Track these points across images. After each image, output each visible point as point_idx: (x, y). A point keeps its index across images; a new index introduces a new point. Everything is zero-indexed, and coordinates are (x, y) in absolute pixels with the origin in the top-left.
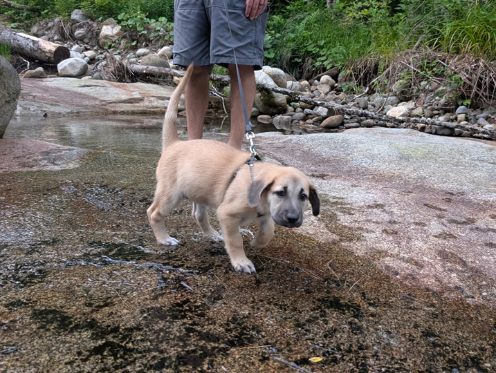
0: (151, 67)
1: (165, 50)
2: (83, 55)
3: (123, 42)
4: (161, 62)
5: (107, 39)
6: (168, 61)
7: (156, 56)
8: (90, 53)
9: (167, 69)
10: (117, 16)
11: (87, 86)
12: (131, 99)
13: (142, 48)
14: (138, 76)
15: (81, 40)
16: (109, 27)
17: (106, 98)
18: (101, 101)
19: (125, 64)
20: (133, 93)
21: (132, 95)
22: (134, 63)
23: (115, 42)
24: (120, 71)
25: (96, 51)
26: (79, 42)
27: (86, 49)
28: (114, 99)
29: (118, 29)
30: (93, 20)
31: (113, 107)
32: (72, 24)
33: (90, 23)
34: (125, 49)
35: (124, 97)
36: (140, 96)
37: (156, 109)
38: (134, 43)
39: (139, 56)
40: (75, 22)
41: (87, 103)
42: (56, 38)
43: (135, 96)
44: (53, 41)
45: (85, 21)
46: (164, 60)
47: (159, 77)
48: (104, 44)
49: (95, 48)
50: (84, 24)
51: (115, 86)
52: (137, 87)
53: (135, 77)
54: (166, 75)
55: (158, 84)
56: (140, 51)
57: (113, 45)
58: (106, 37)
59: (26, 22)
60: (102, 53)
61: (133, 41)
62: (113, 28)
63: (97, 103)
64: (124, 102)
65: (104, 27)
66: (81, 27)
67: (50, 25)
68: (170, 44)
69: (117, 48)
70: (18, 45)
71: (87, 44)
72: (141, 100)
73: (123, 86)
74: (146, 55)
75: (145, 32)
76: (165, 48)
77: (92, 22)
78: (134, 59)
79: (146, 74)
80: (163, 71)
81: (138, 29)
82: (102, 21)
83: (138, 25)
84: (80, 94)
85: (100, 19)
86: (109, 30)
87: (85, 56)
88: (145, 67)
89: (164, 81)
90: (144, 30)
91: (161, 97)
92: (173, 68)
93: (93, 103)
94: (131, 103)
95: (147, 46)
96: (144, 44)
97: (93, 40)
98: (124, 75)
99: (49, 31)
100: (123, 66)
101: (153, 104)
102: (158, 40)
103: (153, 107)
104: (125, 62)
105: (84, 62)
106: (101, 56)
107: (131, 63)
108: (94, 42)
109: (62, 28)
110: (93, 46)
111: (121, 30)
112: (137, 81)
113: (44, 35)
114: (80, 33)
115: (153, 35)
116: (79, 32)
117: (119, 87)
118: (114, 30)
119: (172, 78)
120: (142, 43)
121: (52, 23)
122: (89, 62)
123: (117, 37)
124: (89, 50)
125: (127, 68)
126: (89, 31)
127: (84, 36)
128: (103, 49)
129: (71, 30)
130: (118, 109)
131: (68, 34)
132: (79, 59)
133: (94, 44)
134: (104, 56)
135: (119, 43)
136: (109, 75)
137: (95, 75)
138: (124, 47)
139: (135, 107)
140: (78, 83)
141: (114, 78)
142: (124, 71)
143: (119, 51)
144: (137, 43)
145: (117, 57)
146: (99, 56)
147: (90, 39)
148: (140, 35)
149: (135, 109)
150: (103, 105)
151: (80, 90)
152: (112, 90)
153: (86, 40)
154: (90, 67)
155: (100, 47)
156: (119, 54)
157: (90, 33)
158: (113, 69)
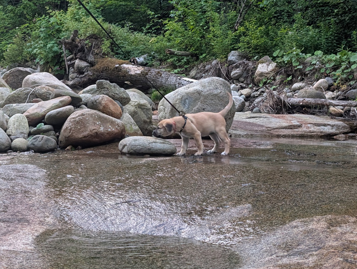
0: (307, 99)
1: (321, 83)
2: (239, 93)
3: (278, 78)
4: (317, 94)
5: (263, 76)
6: (324, 93)
7: (312, 89)
8: (246, 91)
9: (323, 100)
10: (272, 53)
11: (253, 117)
12: (291, 126)
13: (297, 82)
14: (295, 108)
15: (237, 79)
16: (265, 65)
17: (270, 126)
18: (266, 128)
19: (282, 98)
20: (292, 121)
21: (291, 123)
23: (270, 79)
24: (278, 105)
25: (251, 88)
26: (234, 81)
27: (242, 88)
28: (276, 126)
29: (273, 65)
30: (248, 59)
31: (276, 132)
32: (229, 65)
33: (246, 62)
34: (280, 84)
35: (285, 124)
36: (298, 124)
37: (313, 134)
38: (290, 78)
39: (294, 90)
40: (231, 63)
41: (257, 129)
43: (294, 124)
45: (241, 62)
46: (320, 92)
47: (315, 108)
48: (259, 82)
49: (250, 86)
50: (240, 64)
51: (275, 117)
52: (295, 117)
53: (292, 109)
54: (322, 106)
55: (314, 114)
56: (296, 85)
57: (268, 81)
58: (261, 74)
59: (186, 67)
60: (257, 91)
61: (288, 76)
62: (268, 65)
63: (264, 128)
64: (285, 128)
65: (260, 66)
66: (237, 67)
67: (207, 67)
68: (326, 77)
69: (272, 84)
71: (242, 82)
72: (300, 126)
73: (282, 117)
74: (302, 88)
75: (301, 67)
76: (321, 81)
77: (248, 62)
78: (290, 94)
79: (303, 106)
80: (319, 102)
81: (294, 64)
82: (257, 60)
83: (293, 61)
84: (249, 123)
85: (255, 58)
86: (264, 67)
87: (241, 94)
88: (302, 99)
89: (320, 112)
90: (299, 65)
91: (317, 124)
92: (329, 99)
93: (261, 129)
94: (291, 129)
95: (302, 80)
96: (299, 79)
97: (248, 78)
98: (281, 108)
99: (206, 74)
100: (281, 100)
101: (310, 129)
102: (314, 73)
103: (310, 132)
104: (282, 97)
105: (242, 99)
106: (256, 93)
107: (288, 97)
108: (249, 80)
109: (220, 69)
110: (248, 85)
111: (276, 66)
112: (294, 113)
114: (236, 73)
115: (308, 69)
116: (235, 72)
117: (279, 117)
118: (269, 67)
119: (328, 108)
120: (298, 77)
121: (210, 66)
122: (244, 99)
123: (272, 74)
124: (245, 88)
125: (284, 101)
126: (245, 70)
127: (240, 76)
128: (258, 86)
129: (228, 71)
130: (280, 134)
131: (225, 75)
132: (238, 97)
133: (249, 82)
134: (259, 93)
135: (274, 80)
136: (268, 109)
137: (255, 110)
138: (279, 83)
139: (294, 132)
140: (245, 116)
141: (272, 111)
142: (281, 104)
143: (275, 87)
144: (293, 77)
145: (275, 93)
146: (254, 93)
147: (246, 78)
148: (295, 70)
149: (295, 133)
150: (268, 130)
151: (248, 120)
152: (273, 120)
153: (242, 79)
154: (247, 104)
155: (255, 85)
156: (274, 89)
157: (245, 72)
158: (271, 103)
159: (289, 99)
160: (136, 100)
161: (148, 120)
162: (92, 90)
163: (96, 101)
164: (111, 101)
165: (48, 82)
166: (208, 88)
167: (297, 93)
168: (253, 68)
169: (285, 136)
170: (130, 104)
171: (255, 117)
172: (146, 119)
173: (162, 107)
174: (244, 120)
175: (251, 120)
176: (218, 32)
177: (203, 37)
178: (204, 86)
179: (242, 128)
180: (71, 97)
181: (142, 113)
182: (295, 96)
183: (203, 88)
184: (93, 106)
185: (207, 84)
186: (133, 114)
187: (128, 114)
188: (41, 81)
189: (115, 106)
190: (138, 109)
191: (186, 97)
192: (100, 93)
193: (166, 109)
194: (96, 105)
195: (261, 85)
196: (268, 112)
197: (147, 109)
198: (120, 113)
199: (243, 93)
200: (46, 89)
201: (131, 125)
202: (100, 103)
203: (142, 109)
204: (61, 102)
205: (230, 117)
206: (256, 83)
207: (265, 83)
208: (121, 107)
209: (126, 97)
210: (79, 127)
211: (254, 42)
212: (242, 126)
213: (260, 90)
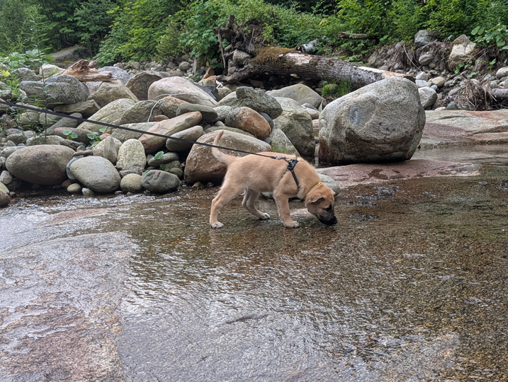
2: (429, 83)
3: (478, 61)
5: (459, 60)
8: (438, 80)
10: (471, 31)
11: (448, 118)
12: (498, 127)
13: (502, 66)
14: (501, 101)
15: (426, 65)
16: (461, 46)
17: (471, 129)
18: (466, 132)
19: (485, 89)
20: (499, 121)
21: (499, 123)
22: (495, 87)
23: (468, 63)
24: (479, 98)
25: (444, 75)
26: (423, 68)
27: (433, 76)
28: (480, 129)
29: (471, 47)
30: (440, 39)
31: (479, 137)
32: (416, 48)
34: (480, 70)
35: (491, 126)
38: (493, 62)
39: (500, 77)
40: (419, 45)
41: (453, 134)
42: (396, 66)
43: (502, 125)
44: (394, 71)
45: (431, 43)
48: (454, 67)
49: (443, 73)
50: (430, 46)
51: (477, 116)
52: (502, 115)
53: (497, 103)
56: (501, 71)
57: (466, 67)
58: (457, 58)
59: (363, 52)
60: (452, 78)
61: (491, 59)
62: (465, 46)
63: (463, 133)
64: (491, 131)
65: (455, 47)
66: (426, 50)
67: (389, 52)
69: (471, 70)
70: (359, 80)
71: (433, 69)
73: (486, 114)
77: (439, 43)
78: (493, 83)
81: (499, 45)
82: (452, 40)
83: (498, 40)
84: (444, 126)
85: (449, 38)
86: (461, 49)
87: (432, 84)
90: (505, 45)
93: (459, 134)
94: (499, 132)
96: (505, 62)
97: (442, 63)
98: (484, 102)
99: (389, 60)
100: (483, 92)
104: (485, 88)
105: (432, 90)
106: (451, 81)
107: (492, 88)
108: (441, 66)
109: (404, 54)
110: (440, 71)
111: (476, 47)
112: (499, 108)
113: (383, 64)
114: (426, 58)
116: (424, 57)
117: (481, 116)
118: (467, 49)
120: (504, 61)
121: (392, 50)
122: (436, 90)
123: (471, 57)
124: (436, 76)
125: (487, 93)
126: (436, 53)
127: (431, 61)
128: (454, 73)
129: (415, 55)
130: (485, 139)
131: (411, 60)
132: (427, 88)
133: (441, 68)
134: (454, 82)
135: (473, 64)
136: (467, 103)
137: (449, 105)
138: (479, 68)
139: (503, 136)
140: (438, 115)
141: (472, 107)
142: (484, 97)
143: (474, 73)
144: (497, 61)
145: (475, 81)
146: (449, 82)
147: (438, 63)
148: (500, 52)
149: (504, 138)
150: (469, 135)
151: (442, 122)
152: (475, 119)
153: (432, 65)
154: (439, 96)
155: (450, 72)
156: (474, 77)
157: (437, 56)
158: (471, 96)
159: (493, 90)
160: (291, 109)
161: (308, 135)
162: (231, 100)
163: (235, 116)
164: (255, 115)
165: (179, 89)
166: (386, 94)
167: (503, 80)
168: (446, 51)
169: (491, 143)
170: (283, 115)
171: (451, 117)
172: (304, 133)
173: (323, 120)
174: (437, 122)
175: (446, 122)
176: (403, 8)
177: (384, 15)
178: (380, 92)
179: (434, 135)
180: (202, 112)
181: (300, 125)
182: (501, 85)
183: (378, 94)
184: (232, 122)
185: (384, 88)
186: (287, 130)
187: (279, 130)
188: (170, 89)
189: (261, 122)
190: (294, 121)
191: (355, 108)
192: (242, 104)
193: (329, 125)
194: (236, 121)
195: (456, 72)
196: (467, 109)
197: (306, 121)
198: (269, 130)
199: (434, 82)
200: (172, 101)
201: (284, 145)
202: (240, 119)
203: (300, 121)
204: (188, 120)
205: (418, 129)
206: (451, 70)
207: (461, 70)
208: (269, 122)
209: (276, 107)
210: (207, 158)
211: (447, 18)
212: (435, 132)
213: (456, 78)
